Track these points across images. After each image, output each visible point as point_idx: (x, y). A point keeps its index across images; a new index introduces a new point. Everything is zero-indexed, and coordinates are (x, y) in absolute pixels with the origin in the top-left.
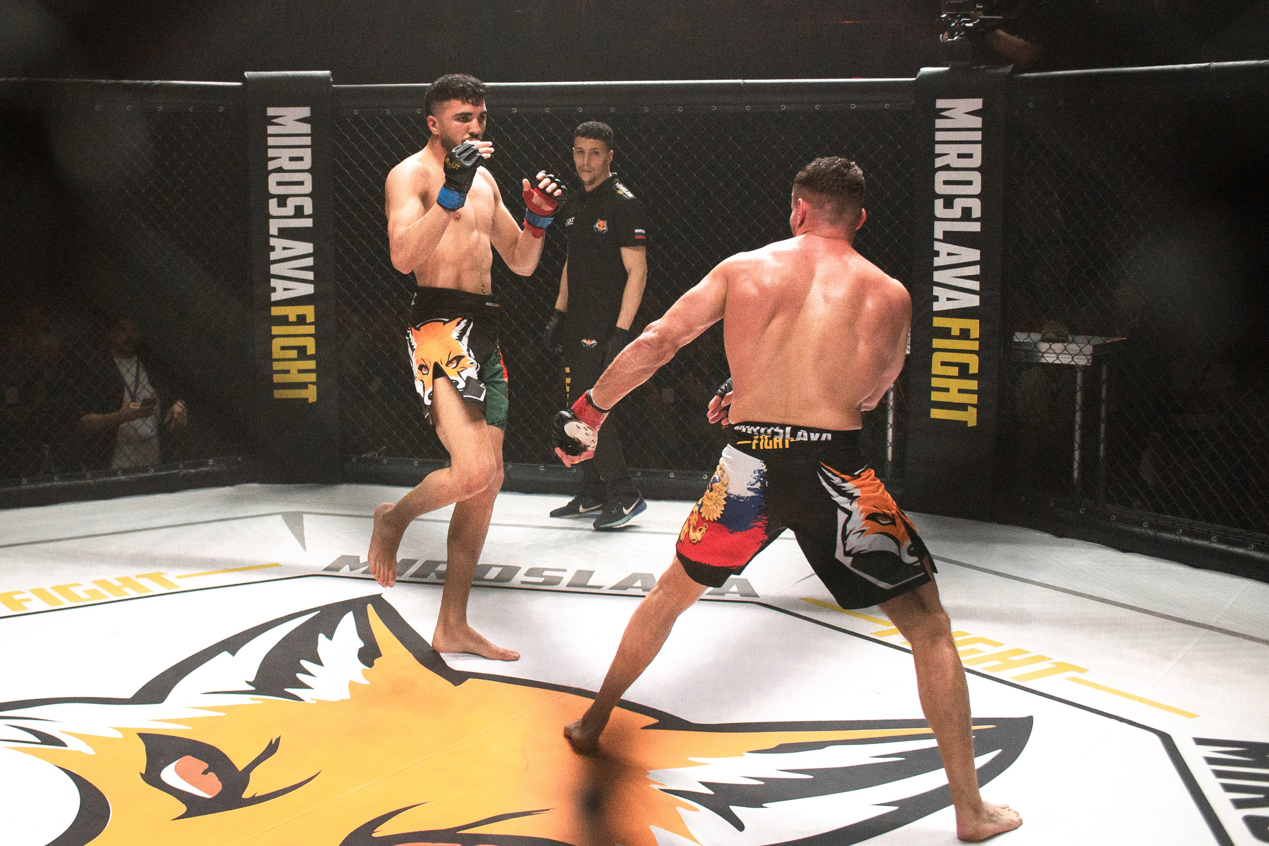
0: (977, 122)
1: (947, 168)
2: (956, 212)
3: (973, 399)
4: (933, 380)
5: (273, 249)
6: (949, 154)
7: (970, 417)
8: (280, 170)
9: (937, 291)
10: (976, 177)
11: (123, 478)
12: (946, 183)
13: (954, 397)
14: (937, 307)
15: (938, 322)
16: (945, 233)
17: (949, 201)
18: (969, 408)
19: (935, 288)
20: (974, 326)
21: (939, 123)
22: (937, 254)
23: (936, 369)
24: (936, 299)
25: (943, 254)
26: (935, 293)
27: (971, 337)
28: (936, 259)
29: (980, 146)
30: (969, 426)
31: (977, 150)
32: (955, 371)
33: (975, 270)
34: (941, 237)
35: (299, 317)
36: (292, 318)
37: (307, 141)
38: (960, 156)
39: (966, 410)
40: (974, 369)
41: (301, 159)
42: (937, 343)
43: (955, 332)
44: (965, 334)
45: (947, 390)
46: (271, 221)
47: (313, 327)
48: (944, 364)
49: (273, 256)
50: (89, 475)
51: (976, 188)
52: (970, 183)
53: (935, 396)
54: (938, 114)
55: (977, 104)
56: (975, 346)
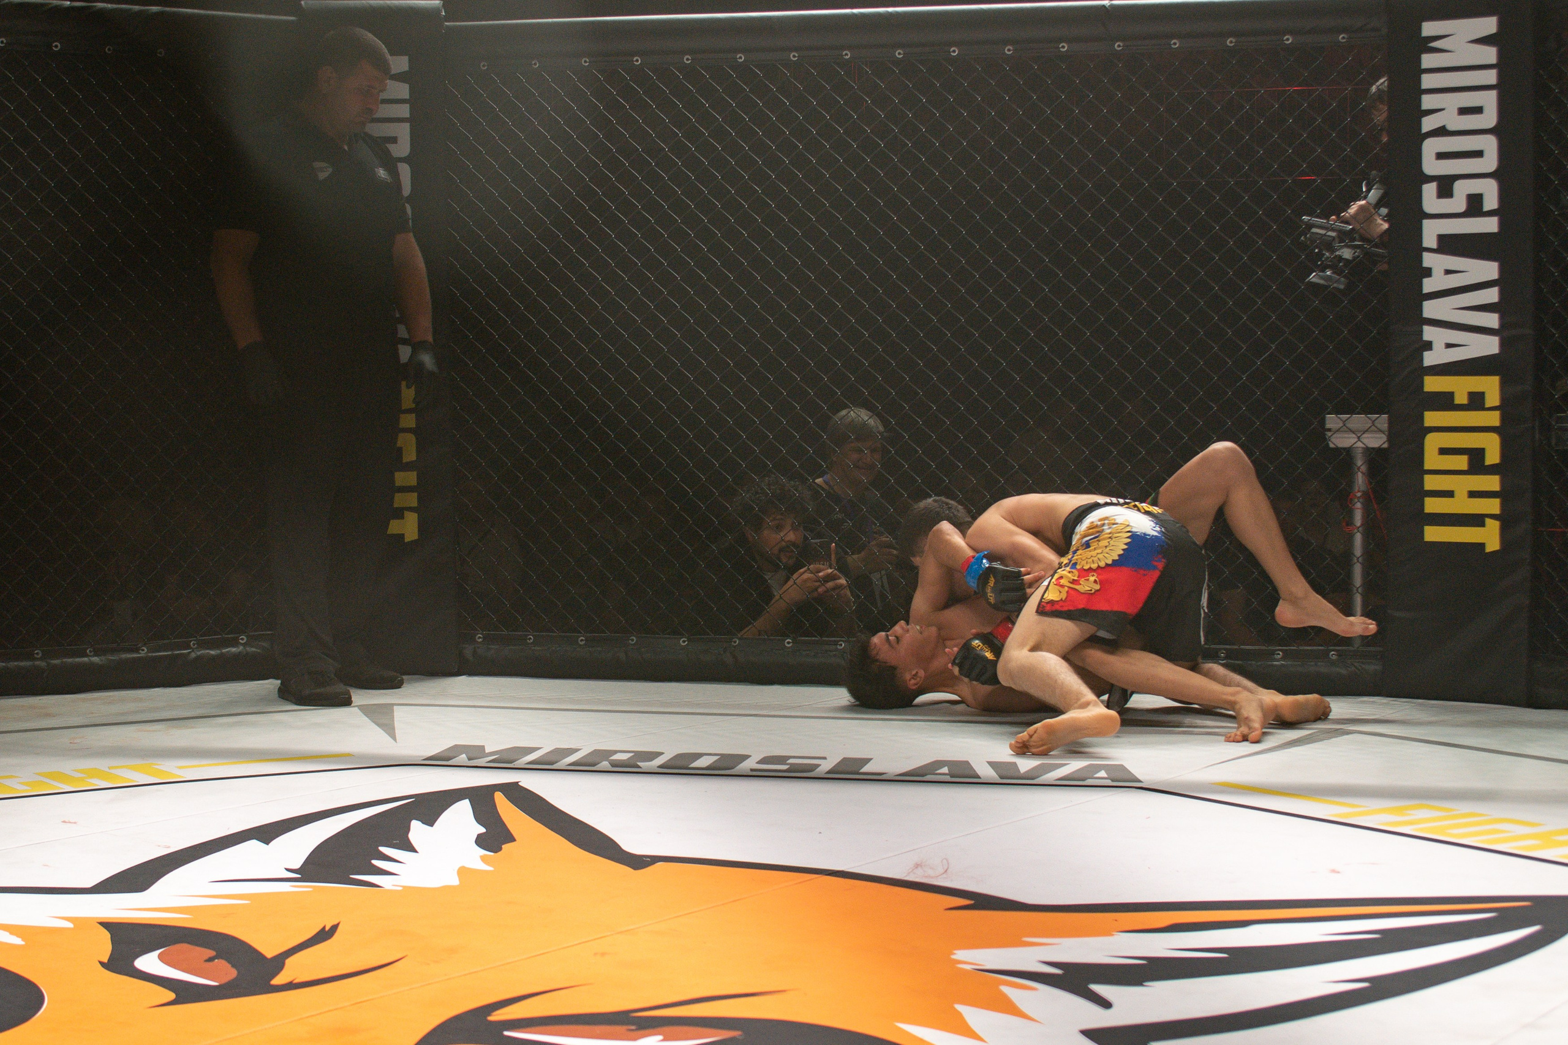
0: (1490, 54)
1: (1442, 132)
2: (1458, 203)
3: (1493, 506)
4: (1428, 478)
6: (1443, 109)
7: (1490, 537)
9: (1429, 333)
10: (1490, 145)
11: (95, 659)
12: (1441, 156)
13: (1461, 505)
14: (1430, 359)
15: (1433, 384)
16: (1441, 238)
17: (1446, 186)
18: (1488, 521)
19: (1426, 328)
20: (1490, 387)
21: (1428, 60)
22: (1428, 272)
23: (1432, 459)
24: (1429, 346)
25: (1438, 272)
26: (1426, 337)
27: (1487, 406)
28: (1426, 281)
29: (1493, 94)
30: (1488, 549)
31: (1489, 101)
32: (1462, 462)
33: (1492, 295)
34: (1434, 246)
37: (404, 110)
38: (1463, 111)
39: (1483, 525)
40: (1493, 457)
41: (393, 140)
42: (1432, 418)
43: (1461, 399)
44: (1476, 401)
45: (1449, 494)
47: (414, 416)
48: (1443, 451)
50: (38, 653)
51: (1490, 162)
52: (1479, 154)
53: (1432, 505)
54: (1426, 45)
55: (1489, 25)
56: (1493, 419)
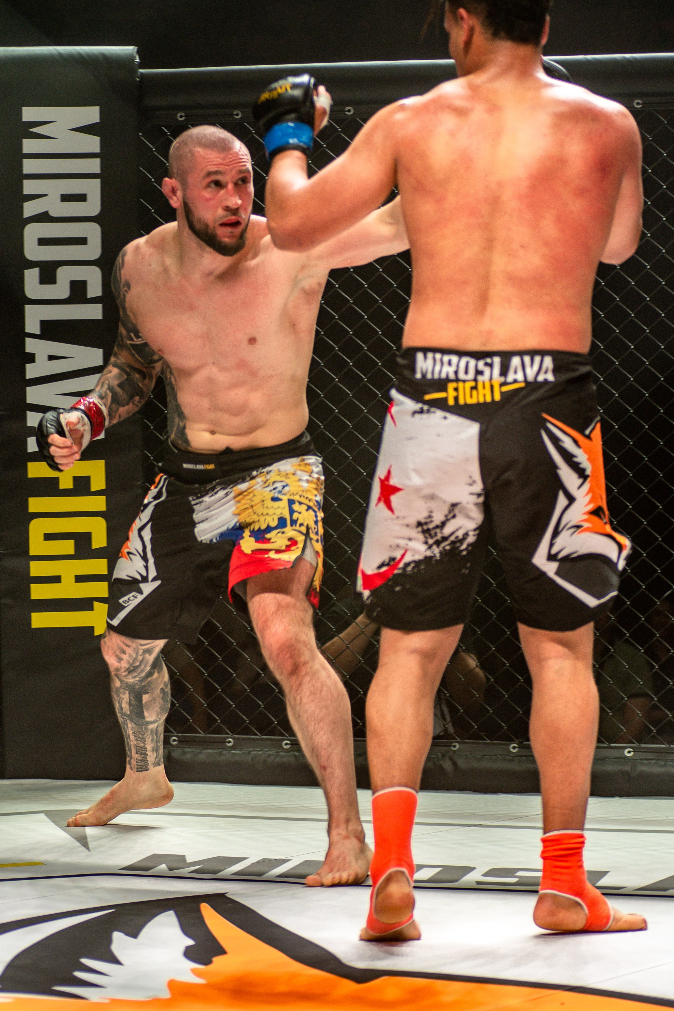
5: (31, 358)
8: (44, 217)
35: (76, 479)
36: (66, 483)
37: (94, 166)
41: (82, 198)
46: (28, 309)
47: (103, 498)
49: (31, 371)
